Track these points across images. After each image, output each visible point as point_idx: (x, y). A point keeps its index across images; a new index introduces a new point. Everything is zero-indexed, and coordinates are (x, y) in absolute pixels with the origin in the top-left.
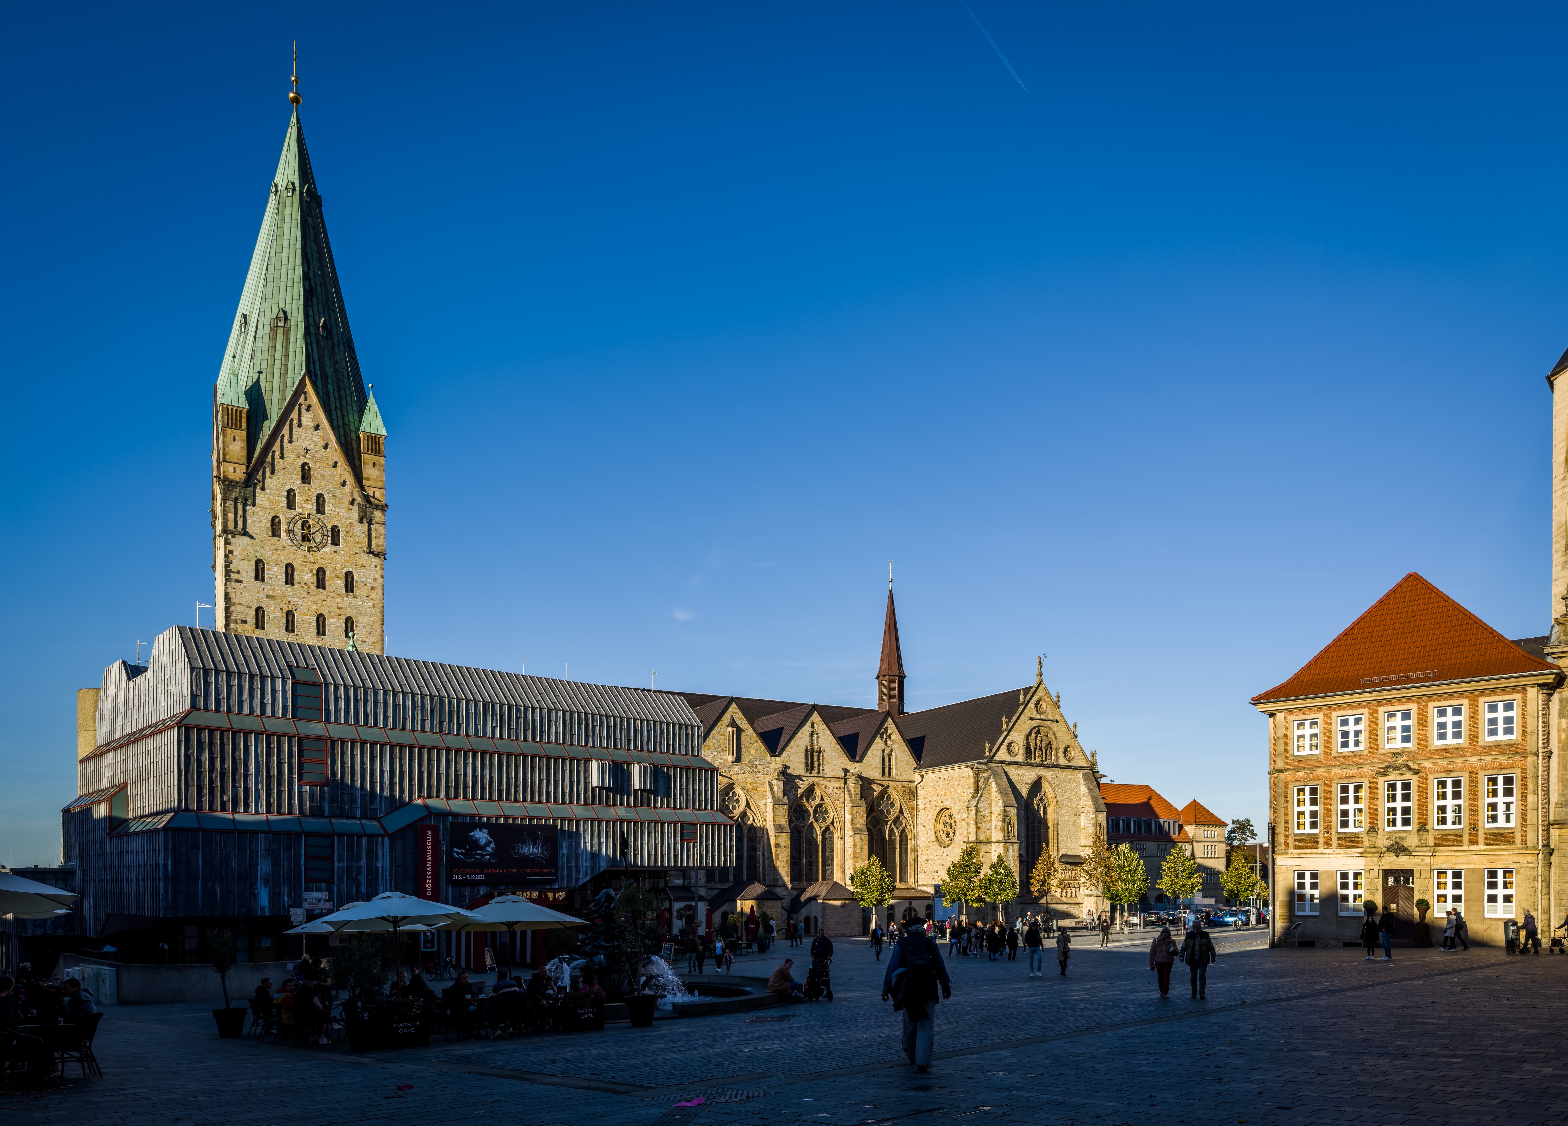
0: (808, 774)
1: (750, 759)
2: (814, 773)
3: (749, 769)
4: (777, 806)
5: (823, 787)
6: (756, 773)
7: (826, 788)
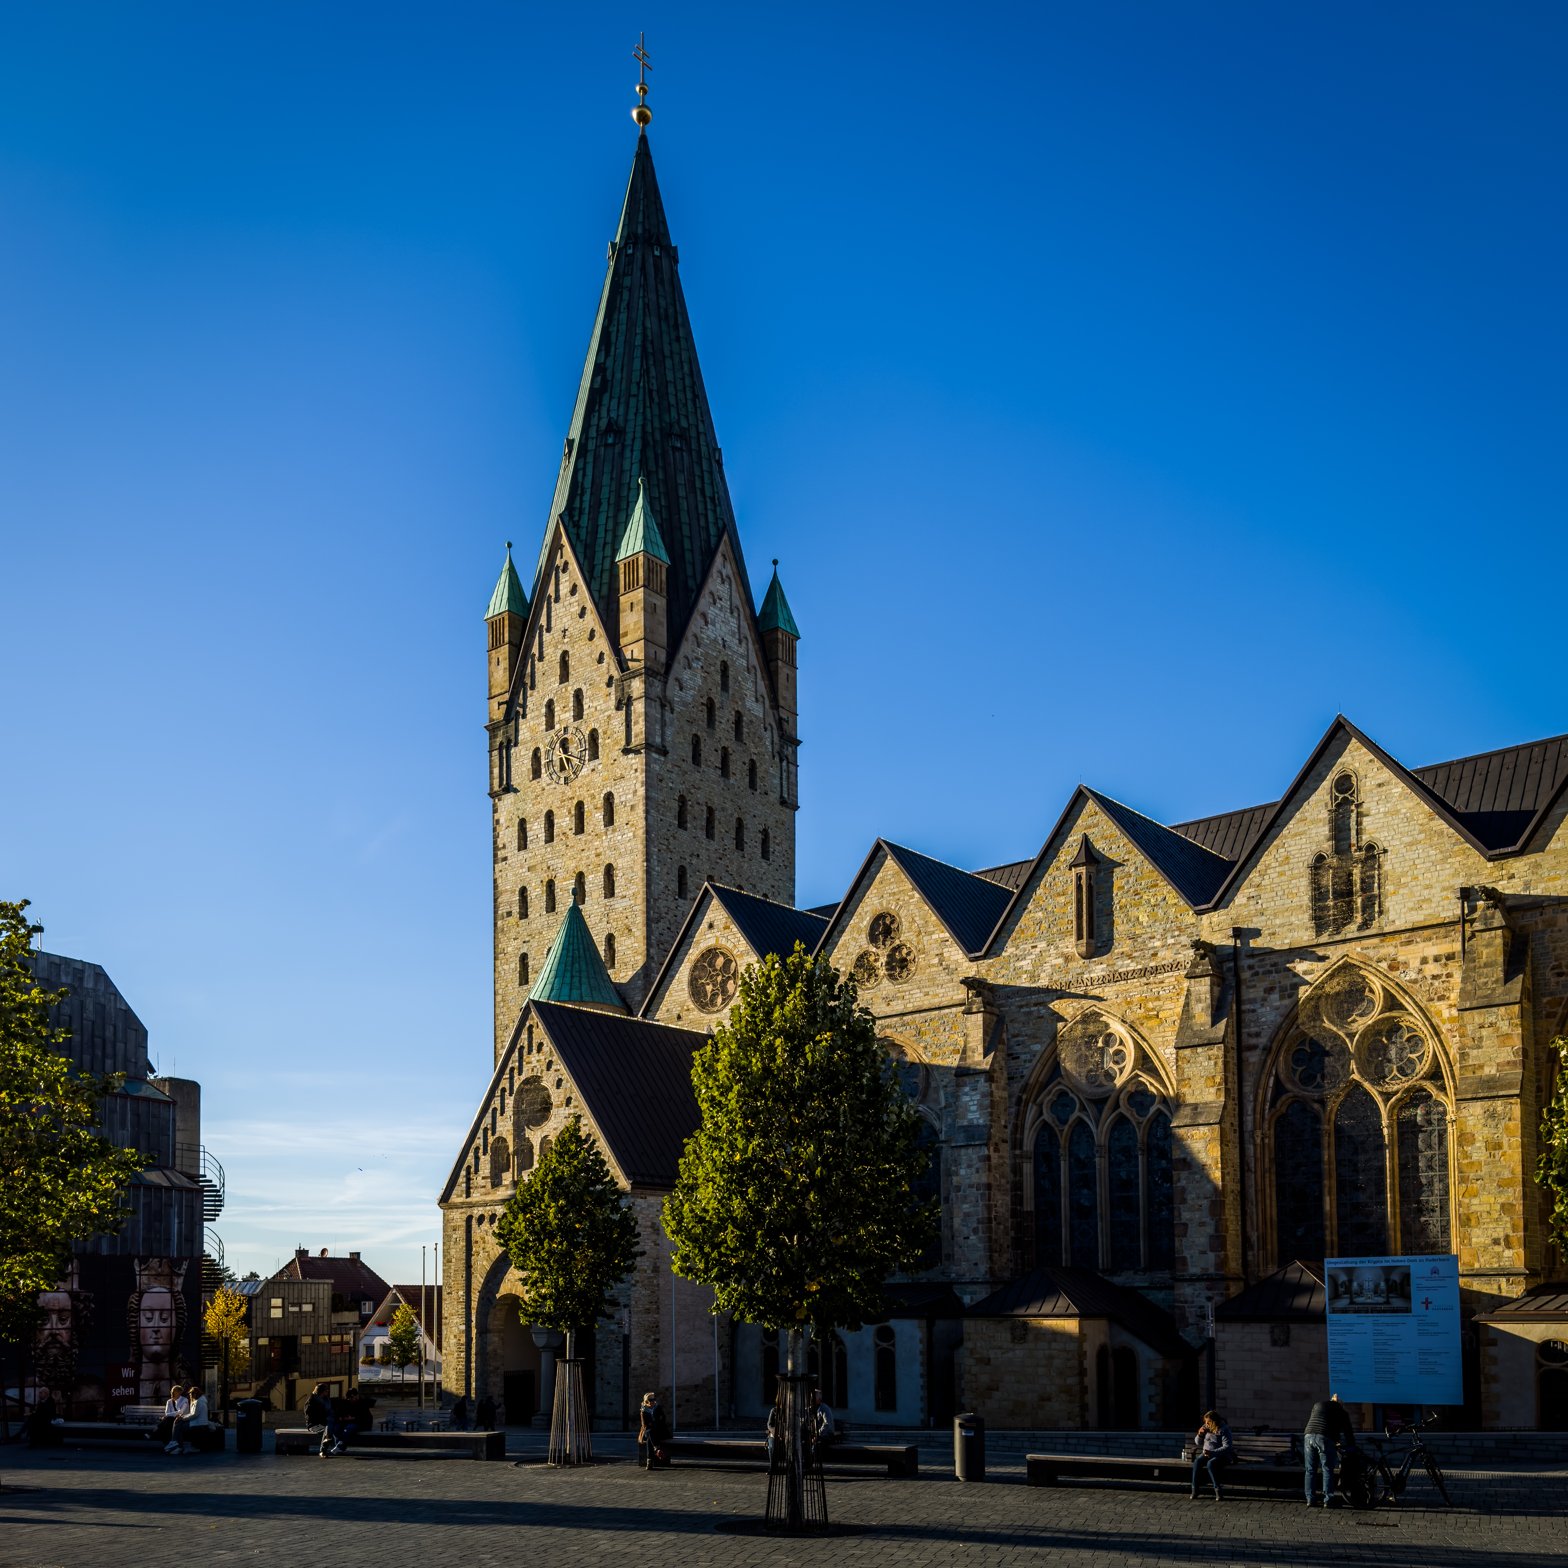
0: (1324, 938)
1: (1133, 938)
2: (1351, 930)
3: (1133, 966)
4: (1187, 1052)
5: (1384, 965)
6: (1156, 970)
7: (1391, 968)
